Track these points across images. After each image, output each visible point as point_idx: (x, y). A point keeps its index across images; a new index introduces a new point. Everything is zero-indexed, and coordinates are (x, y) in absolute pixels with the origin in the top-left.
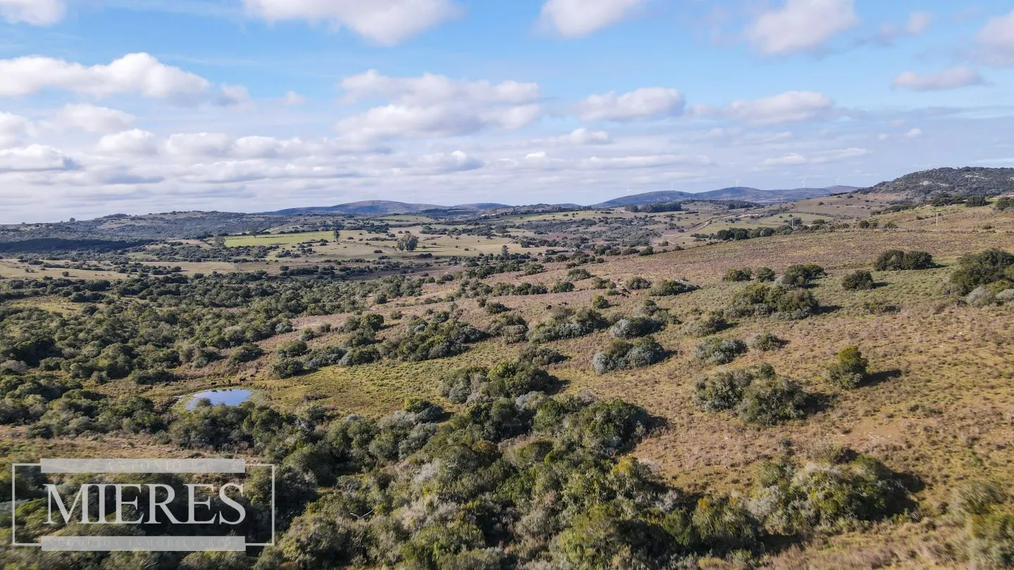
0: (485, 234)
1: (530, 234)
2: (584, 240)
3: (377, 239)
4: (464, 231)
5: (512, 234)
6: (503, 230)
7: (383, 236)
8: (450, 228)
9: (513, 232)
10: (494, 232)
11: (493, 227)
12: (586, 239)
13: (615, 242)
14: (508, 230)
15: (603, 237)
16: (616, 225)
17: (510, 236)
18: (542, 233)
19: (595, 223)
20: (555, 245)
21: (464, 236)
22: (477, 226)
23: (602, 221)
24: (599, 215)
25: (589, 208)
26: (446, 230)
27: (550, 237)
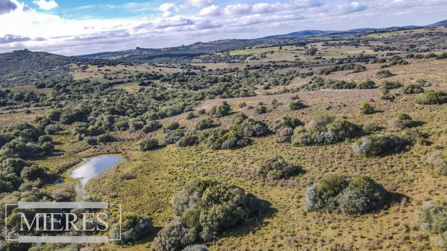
0: (355, 45)
1: (381, 44)
2: (412, 46)
3: (298, 50)
4: (345, 44)
5: (370, 44)
6: (366, 42)
7: (302, 48)
8: (338, 42)
9: (371, 43)
10: (361, 44)
11: (361, 41)
12: (415, 46)
13: (433, 47)
14: (369, 42)
15: (427, 44)
16: (436, 37)
17: (369, 46)
18: (388, 43)
19: (423, 36)
20: (394, 50)
21: (344, 46)
22: (352, 41)
23: (428, 34)
24: (427, 31)
25: (422, 28)
26: (335, 43)
27: (394, 45)
